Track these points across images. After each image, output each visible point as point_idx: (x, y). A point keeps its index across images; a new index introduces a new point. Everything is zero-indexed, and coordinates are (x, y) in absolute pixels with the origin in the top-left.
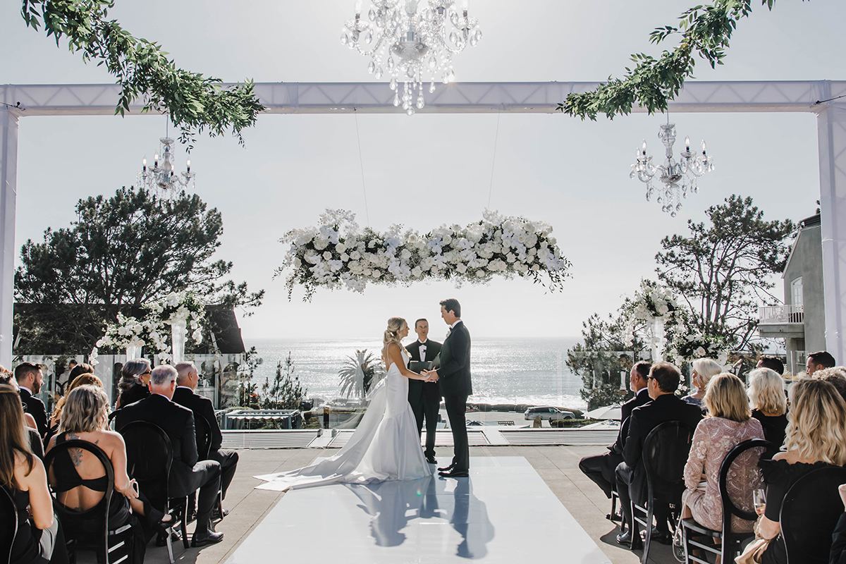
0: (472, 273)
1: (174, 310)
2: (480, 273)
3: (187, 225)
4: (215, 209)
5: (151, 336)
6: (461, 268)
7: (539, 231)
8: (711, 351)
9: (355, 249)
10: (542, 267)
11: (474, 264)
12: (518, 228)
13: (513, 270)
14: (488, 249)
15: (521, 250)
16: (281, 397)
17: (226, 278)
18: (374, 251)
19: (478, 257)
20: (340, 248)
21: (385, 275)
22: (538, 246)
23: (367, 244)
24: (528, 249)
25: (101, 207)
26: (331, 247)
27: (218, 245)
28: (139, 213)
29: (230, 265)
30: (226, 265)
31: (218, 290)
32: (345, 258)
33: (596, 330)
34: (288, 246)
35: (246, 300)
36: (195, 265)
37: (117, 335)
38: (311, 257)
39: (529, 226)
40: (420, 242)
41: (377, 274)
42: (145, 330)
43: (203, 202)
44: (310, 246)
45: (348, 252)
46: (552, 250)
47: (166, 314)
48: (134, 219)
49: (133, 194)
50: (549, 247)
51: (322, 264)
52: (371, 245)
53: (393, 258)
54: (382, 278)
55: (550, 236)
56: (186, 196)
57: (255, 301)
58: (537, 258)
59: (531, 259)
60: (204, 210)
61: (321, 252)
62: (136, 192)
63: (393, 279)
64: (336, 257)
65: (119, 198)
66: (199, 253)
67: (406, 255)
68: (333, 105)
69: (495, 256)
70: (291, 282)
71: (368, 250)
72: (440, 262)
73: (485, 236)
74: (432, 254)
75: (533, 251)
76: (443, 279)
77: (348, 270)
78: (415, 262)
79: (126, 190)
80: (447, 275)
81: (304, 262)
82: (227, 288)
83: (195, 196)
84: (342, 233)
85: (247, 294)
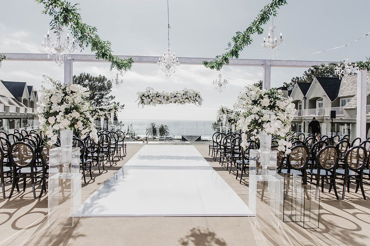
0: (181, 102)
1: (112, 109)
2: (183, 102)
3: (101, 85)
4: (110, 81)
5: (107, 115)
6: (178, 101)
7: (196, 93)
8: (235, 121)
9: (154, 96)
10: (197, 101)
11: (181, 100)
12: (192, 92)
13: (190, 102)
14: (184, 97)
15: (192, 97)
16: (129, 136)
17: (113, 101)
18: (158, 97)
19: (182, 98)
20: (150, 96)
21: (161, 102)
22: (196, 96)
23: (157, 95)
24: (194, 97)
25: (75, 79)
26: (148, 96)
27: (111, 91)
28: (87, 81)
29: (114, 97)
30: (113, 97)
31: (111, 104)
32: (151, 98)
33: (220, 118)
34: (138, 95)
35: (119, 107)
36: (104, 97)
37: (99, 115)
38: (144, 98)
39: (194, 92)
40: (169, 95)
41: (159, 102)
42: (105, 114)
43: (106, 78)
44: (143, 95)
45: (152, 97)
46: (199, 97)
47: (109, 110)
48: (86, 83)
49: (85, 75)
50: (199, 96)
51: (146, 100)
52: (158, 95)
53: (163, 99)
54: (160, 103)
55: (199, 94)
56: (101, 76)
57: (122, 108)
58: (196, 99)
59: (194, 99)
60: (106, 80)
61: (146, 97)
62: (86, 75)
63: (163, 103)
64: (149, 98)
65: (81, 76)
66: (105, 93)
67: (166, 98)
68: (150, 62)
69: (186, 98)
70: (139, 104)
71: (157, 96)
72: (173, 100)
73: (184, 94)
74: (172, 98)
75: (195, 97)
76: (174, 104)
77: (152, 101)
78: (167, 100)
79: (83, 74)
80: (175, 103)
81: (142, 99)
82: (114, 104)
83: (104, 76)
84: (151, 93)
85: (119, 106)
